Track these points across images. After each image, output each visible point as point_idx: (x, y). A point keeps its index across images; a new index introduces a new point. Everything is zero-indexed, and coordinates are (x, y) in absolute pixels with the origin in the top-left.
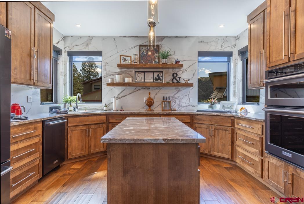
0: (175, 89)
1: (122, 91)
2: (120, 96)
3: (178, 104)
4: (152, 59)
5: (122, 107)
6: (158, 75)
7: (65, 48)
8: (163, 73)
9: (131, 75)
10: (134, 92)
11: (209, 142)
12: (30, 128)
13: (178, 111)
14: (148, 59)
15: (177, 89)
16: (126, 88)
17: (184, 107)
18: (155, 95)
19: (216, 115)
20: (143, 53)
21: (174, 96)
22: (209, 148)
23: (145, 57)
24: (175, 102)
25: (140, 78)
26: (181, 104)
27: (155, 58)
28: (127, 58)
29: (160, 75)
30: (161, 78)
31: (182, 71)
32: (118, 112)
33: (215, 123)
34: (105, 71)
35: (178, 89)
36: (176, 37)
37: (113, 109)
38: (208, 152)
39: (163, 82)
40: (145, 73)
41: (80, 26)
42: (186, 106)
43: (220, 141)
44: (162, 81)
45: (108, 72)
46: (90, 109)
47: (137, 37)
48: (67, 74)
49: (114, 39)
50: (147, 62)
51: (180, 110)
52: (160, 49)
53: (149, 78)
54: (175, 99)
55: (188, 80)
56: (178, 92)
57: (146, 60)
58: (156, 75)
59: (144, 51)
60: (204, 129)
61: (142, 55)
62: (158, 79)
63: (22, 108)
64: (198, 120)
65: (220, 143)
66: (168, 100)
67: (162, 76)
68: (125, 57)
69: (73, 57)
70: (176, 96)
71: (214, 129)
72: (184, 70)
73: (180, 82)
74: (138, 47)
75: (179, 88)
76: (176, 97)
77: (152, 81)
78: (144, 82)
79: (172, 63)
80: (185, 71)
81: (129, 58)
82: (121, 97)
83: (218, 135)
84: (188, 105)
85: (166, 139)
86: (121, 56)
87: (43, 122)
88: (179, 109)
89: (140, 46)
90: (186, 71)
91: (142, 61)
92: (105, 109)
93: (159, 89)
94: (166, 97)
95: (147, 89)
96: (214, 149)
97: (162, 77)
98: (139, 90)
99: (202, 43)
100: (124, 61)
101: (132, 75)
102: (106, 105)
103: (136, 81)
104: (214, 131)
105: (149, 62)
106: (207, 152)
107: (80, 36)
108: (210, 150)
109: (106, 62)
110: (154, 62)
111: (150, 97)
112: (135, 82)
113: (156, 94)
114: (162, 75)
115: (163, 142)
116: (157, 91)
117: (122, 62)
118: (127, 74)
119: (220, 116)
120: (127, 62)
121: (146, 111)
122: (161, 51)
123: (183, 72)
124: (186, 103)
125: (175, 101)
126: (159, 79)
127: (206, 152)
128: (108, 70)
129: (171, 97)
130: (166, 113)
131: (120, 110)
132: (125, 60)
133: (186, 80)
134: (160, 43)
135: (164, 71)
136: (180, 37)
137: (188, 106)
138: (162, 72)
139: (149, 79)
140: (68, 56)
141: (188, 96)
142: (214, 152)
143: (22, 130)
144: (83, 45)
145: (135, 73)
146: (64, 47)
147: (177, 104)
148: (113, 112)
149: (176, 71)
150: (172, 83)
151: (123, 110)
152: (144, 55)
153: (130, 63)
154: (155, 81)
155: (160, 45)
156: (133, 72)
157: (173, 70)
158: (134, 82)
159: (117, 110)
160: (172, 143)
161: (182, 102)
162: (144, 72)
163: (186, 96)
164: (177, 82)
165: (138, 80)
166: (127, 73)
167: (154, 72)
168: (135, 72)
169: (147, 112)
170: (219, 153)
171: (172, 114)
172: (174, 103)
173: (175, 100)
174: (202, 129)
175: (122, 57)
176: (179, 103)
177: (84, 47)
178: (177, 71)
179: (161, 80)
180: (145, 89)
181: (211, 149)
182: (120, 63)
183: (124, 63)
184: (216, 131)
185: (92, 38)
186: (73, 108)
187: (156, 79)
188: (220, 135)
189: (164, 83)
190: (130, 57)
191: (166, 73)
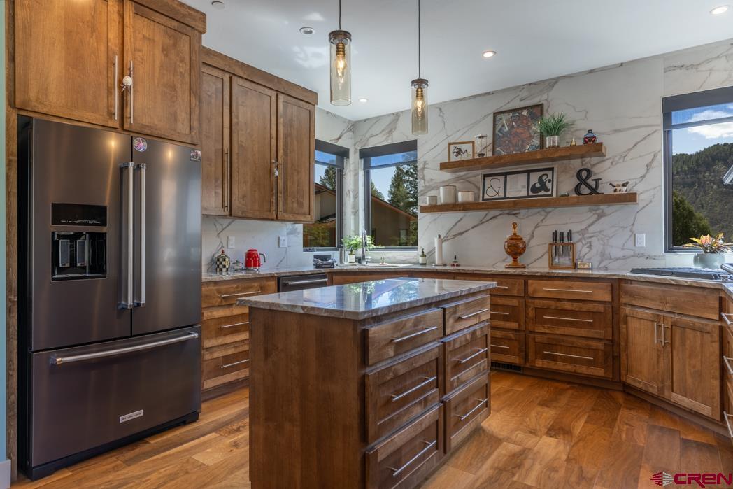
0: (590, 211)
1: (457, 222)
2: (453, 233)
3: (600, 251)
4: (523, 141)
5: (455, 258)
6: (540, 179)
7: (355, 145)
8: (553, 173)
9: (475, 185)
10: (483, 223)
11: (658, 362)
12: (252, 287)
13: (598, 269)
14: (514, 142)
15: (596, 210)
16: (465, 216)
17: (617, 259)
18: (533, 228)
19: (673, 283)
20: (501, 129)
21: (586, 229)
22: (660, 379)
23: (506, 138)
24: (590, 247)
25: (494, 189)
26: (607, 252)
27: (531, 137)
28: (464, 147)
29: (544, 178)
30: (549, 185)
31: (610, 161)
32: (447, 268)
33: (674, 307)
34: (423, 181)
35: (598, 212)
36: (591, 71)
37: (436, 263)
38: (656, 390)
39: (552, 195)
40: (508, 176)
41: (365, 101)
42: (624, 258)
43: (687, 363)
44: (550, 193)
45: (428, 182)
46: (395, 261)
47: (488, 94)
48: (358, 193)
49: (440, 109)
50: (511, 149)
51: (606, 268)
52: (545, 112)
53: (518, 188)
54: (591, 237)
55: (624, 185)
56: (598, 219)
57: (508, 145)
58: (534, 178)
59: (503, 125)
60: (645, 321)
61: (500, 134)
62: (538, 188)
63: (261, 257)
64: (630, 295)
65: (687, 367)
66: (566, 241)
67: (549, 181)
68: (459, 146)
69: (372, 158)
70: (591, 229)
71: (672, 326)
72: (615, 157)
73: (599, 191)
74: (491, 117)
75: (602, 207)
76: (593, 233)
77: (524, 193)
78: (505, 197)
79: (574, 143)
80: (620, 159)
81: (468, 147)
82: (455, 236)
83: (683, 343)
84: (631, 253)
85: (306, 307)
86: (450, 144)
87: (279, 279)
88: (602, 265)
89: (495, 114)
90: (622, 160)
91: (499, 149)
92: (420, 262)
93: (543, 213)
94: (562, 234)
95: (514, 214)
96: (672, 382)
97: (551, 183)
98: (494, 217)
99: (678, 72)
100: (457, 156)
101: (478, 185)
102: (423, 252)
103: (486, 197)
104: (672, 330)
105: (517, 148)
106: (654, 391)
107: (378, 117)
108: (661, 385)
109: (425, 162)
110: (528, 147)
111: (515, 234)
112: (483, 199)
113: (536, 227)
114: (550, 178)
115: (302, 312)
116: (538, 218)
117: (454, 159)
118: (467, 183)
119: (686, 286)
120: (464, 157)
121: (506, 268)
122: (547, 117)
123: (612, 163)
124: (623, 249)
125: (590, 242)
126: (544, 188)
127: (651, 390)
128: (427, 178)
129: (578, 232)
130: (539, 274)
131: (452, 263)
132: (459, 152)
133: (618, 186)
134: (545, 96)
135: (556, 166)
136: (602, 69)
137: (633, 256)
138: (552, 169)
139: (517, 191)
140: (360, 158)
141: (630, 227)
142: (673, 392)
143: (237, 287)
144: (383, 133)
145: (484, 179)
146: (353, 143)
147: (597, 251)
148: (437, 267)
149: (592, 163)
150: (575, 195)
151: (457, 265)
152: (505, 134)
153: (471, 157)
154: (531, 194)
155: (545, 103)
156: (480, 177)
157: (582, 162)
158: (481, 201)
159: (445, 265)
160: (316, 316)
161: (611, 246)
162: (505, 174)
163: (624, 228)
164: (589, 192)
165: (490, 194)
166: (467, 181)
167: (528, 172)
168: (485, 176)
169: (507, 270)
170: (686, 397)
171: (556, 277)
172: (588, 249)
173: (590, 240)
174: (642, 321)
175: (452, 146)
176: (604, 249)
177: (385, 137)
178: (595, 162)
179: (547, 190)
180: (508, 214)
181: (663, 382)
182: (447, 161)
183: (459, 159)
184: (678, 331)
185: (399, 116)
186: (356, 258)
187: (534, 189)
188: (688, 342)
189: (554, 196)
190: (472, 144)
191: (563, 172)
